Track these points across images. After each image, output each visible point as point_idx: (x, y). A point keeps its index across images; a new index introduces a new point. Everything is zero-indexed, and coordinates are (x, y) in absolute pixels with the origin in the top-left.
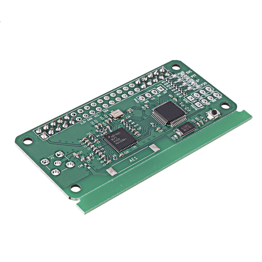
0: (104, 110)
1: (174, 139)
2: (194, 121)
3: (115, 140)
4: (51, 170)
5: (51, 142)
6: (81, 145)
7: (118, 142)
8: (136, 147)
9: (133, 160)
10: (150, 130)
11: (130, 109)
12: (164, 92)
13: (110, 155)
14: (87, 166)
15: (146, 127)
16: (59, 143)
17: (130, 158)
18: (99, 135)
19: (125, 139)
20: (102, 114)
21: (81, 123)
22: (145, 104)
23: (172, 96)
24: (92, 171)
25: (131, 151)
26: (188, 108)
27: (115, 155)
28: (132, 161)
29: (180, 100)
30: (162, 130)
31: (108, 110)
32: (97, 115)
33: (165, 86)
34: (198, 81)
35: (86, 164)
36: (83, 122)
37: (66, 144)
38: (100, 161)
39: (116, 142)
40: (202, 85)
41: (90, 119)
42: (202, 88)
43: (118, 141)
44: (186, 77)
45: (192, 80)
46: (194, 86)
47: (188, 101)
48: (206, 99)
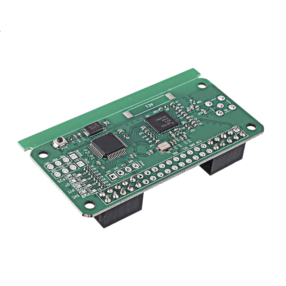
0: (177, 154)
1: (107, 122)
2: (82, 139)
3: (167, 120)
4: (225, 100)
5: (229, 125)
6: (201, 120)
8: (146, 116)
9: (150, 105)
10: (130, 132)
11: (149, 155)
12: (110, 172)
13: (171, 110)
14: (193, 102)
15: (134, 135)
16: (221, 123)
17: (152, 107)
18: (182, 129)
19: (157, 120)
20: (180, 150)
21: (201, 142)
22: (132, 159)
23: (102, 167)
24: (188, 98)
25: (151, 113)
26: (86, 153)
27: (167, 110)
28: (151, 104)
29: (94, 162)
30: (118, 131)
31: (174, 154)
32: (185, 149)
33: (107, 179)
34: (68, 185)
35: (194, 103)
36: (199, 143)
37: (214, 122)
38: (181, 105)
39: (166, 117)
40: (64, 180)
41: (192, 145)
42: (65, 176)
43: (164, 118)
44: (81, 190)
45: (74, 185)
46: (74, 178)
47: (85, 161)
48: (63, 163)
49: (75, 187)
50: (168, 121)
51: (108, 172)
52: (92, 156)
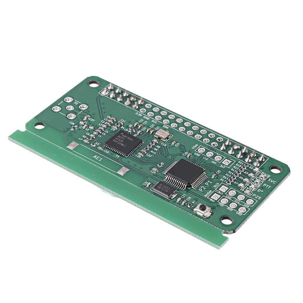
0: (166, 126)
3: (120, 139)
4: (58, 106)
5: (99, 98)
6: (103, 118)
7: (117, 141)
8: (118, 157)
9: (98, 158)
10: (151, 164)
12: (221, 165)
14: (74, 128)
15: (154, 160)
16: (100, 104)
17: (98, 155)
18: (125, 128)
19: (124, 145)
20: (159, 125)
21: (137, 113)
22: (193, 154)
23: (219, 172)
24: (69, 132)
25: (110, 155)
26: (204, 189)
27: (99, 144)
28: (95, 157)
29: (215, 180)
30: (155, 173)
31: (168, 128)
32: (155, 122)
33: (234, 165)
34: (260, 190)
35: (76, 126)
36: (140, 114)
37: (101, 109)
38: (85, 135)
39: (116, 140)
40: (254, 195)
41: (146, 118)
42: (249, 196)
44: (260, 180)
45: (258, 186)
46: (248, 188)
47: (217, 187)
48: (230, 202)
49: (260, 185)
50: (121, 137)
51: (222, 167)
52: (207, 184)
